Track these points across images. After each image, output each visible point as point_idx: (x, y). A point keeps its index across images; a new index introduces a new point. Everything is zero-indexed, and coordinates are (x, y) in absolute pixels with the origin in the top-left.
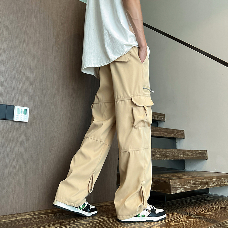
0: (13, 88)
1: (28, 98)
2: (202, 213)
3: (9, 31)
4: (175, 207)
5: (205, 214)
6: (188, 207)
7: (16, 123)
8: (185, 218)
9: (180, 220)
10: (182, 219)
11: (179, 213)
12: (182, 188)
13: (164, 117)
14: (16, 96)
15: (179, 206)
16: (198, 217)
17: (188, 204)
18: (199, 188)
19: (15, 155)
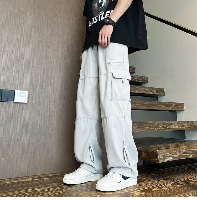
0: (13, 76)
1: (27, 83)
2: (190, 180)
3: (8, 28)
4: (167, 174)
5: (193, 180)
6: (179, 174)
7: (17, 104)
8: (170, 185)
9: (165, 186)
10: (167, 185)
11: (167, 180)
12: (171, 157)
13: (164, 92)
14: (16, 82)
15: (171, 173)
16: (184, 183)
17: (181, 171)
18: (190, 157)
19: (17, 131)
